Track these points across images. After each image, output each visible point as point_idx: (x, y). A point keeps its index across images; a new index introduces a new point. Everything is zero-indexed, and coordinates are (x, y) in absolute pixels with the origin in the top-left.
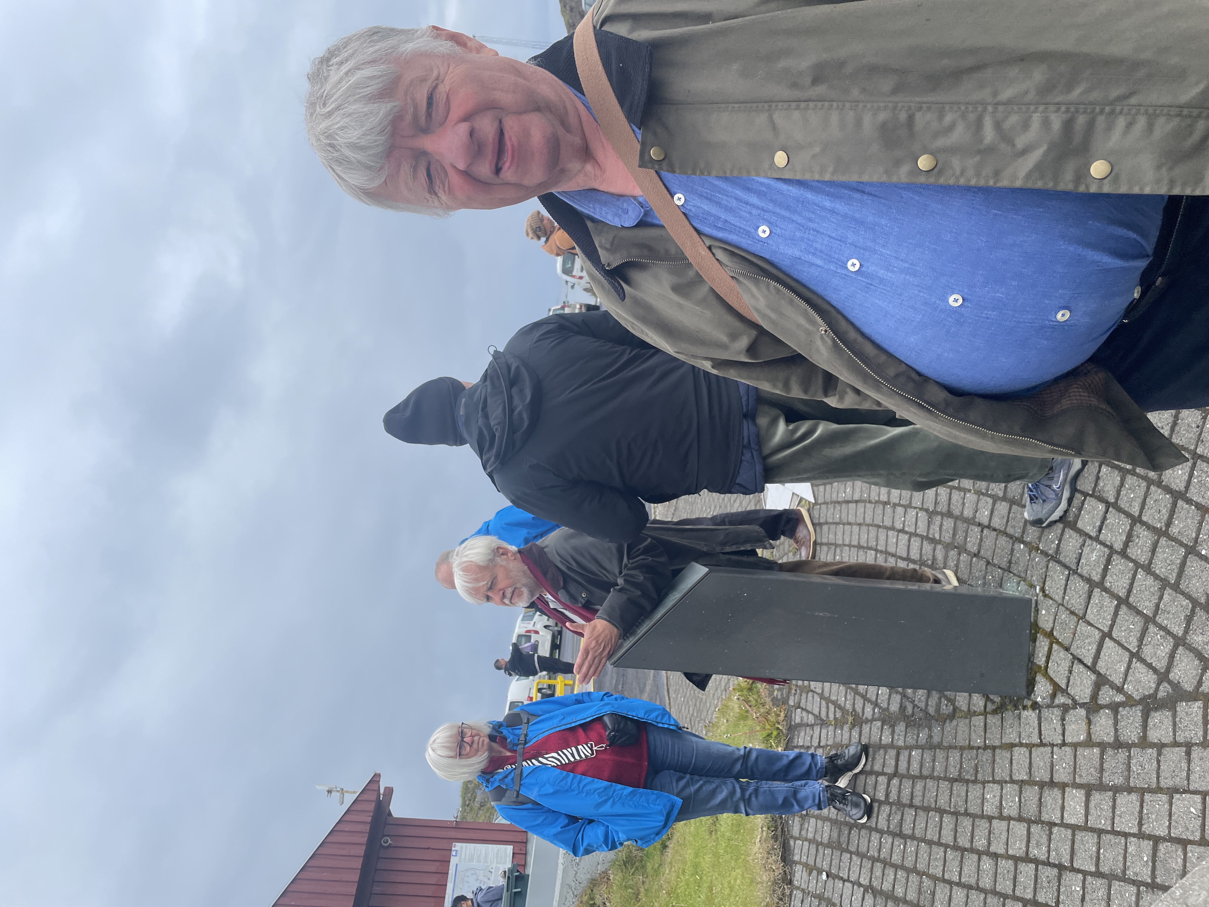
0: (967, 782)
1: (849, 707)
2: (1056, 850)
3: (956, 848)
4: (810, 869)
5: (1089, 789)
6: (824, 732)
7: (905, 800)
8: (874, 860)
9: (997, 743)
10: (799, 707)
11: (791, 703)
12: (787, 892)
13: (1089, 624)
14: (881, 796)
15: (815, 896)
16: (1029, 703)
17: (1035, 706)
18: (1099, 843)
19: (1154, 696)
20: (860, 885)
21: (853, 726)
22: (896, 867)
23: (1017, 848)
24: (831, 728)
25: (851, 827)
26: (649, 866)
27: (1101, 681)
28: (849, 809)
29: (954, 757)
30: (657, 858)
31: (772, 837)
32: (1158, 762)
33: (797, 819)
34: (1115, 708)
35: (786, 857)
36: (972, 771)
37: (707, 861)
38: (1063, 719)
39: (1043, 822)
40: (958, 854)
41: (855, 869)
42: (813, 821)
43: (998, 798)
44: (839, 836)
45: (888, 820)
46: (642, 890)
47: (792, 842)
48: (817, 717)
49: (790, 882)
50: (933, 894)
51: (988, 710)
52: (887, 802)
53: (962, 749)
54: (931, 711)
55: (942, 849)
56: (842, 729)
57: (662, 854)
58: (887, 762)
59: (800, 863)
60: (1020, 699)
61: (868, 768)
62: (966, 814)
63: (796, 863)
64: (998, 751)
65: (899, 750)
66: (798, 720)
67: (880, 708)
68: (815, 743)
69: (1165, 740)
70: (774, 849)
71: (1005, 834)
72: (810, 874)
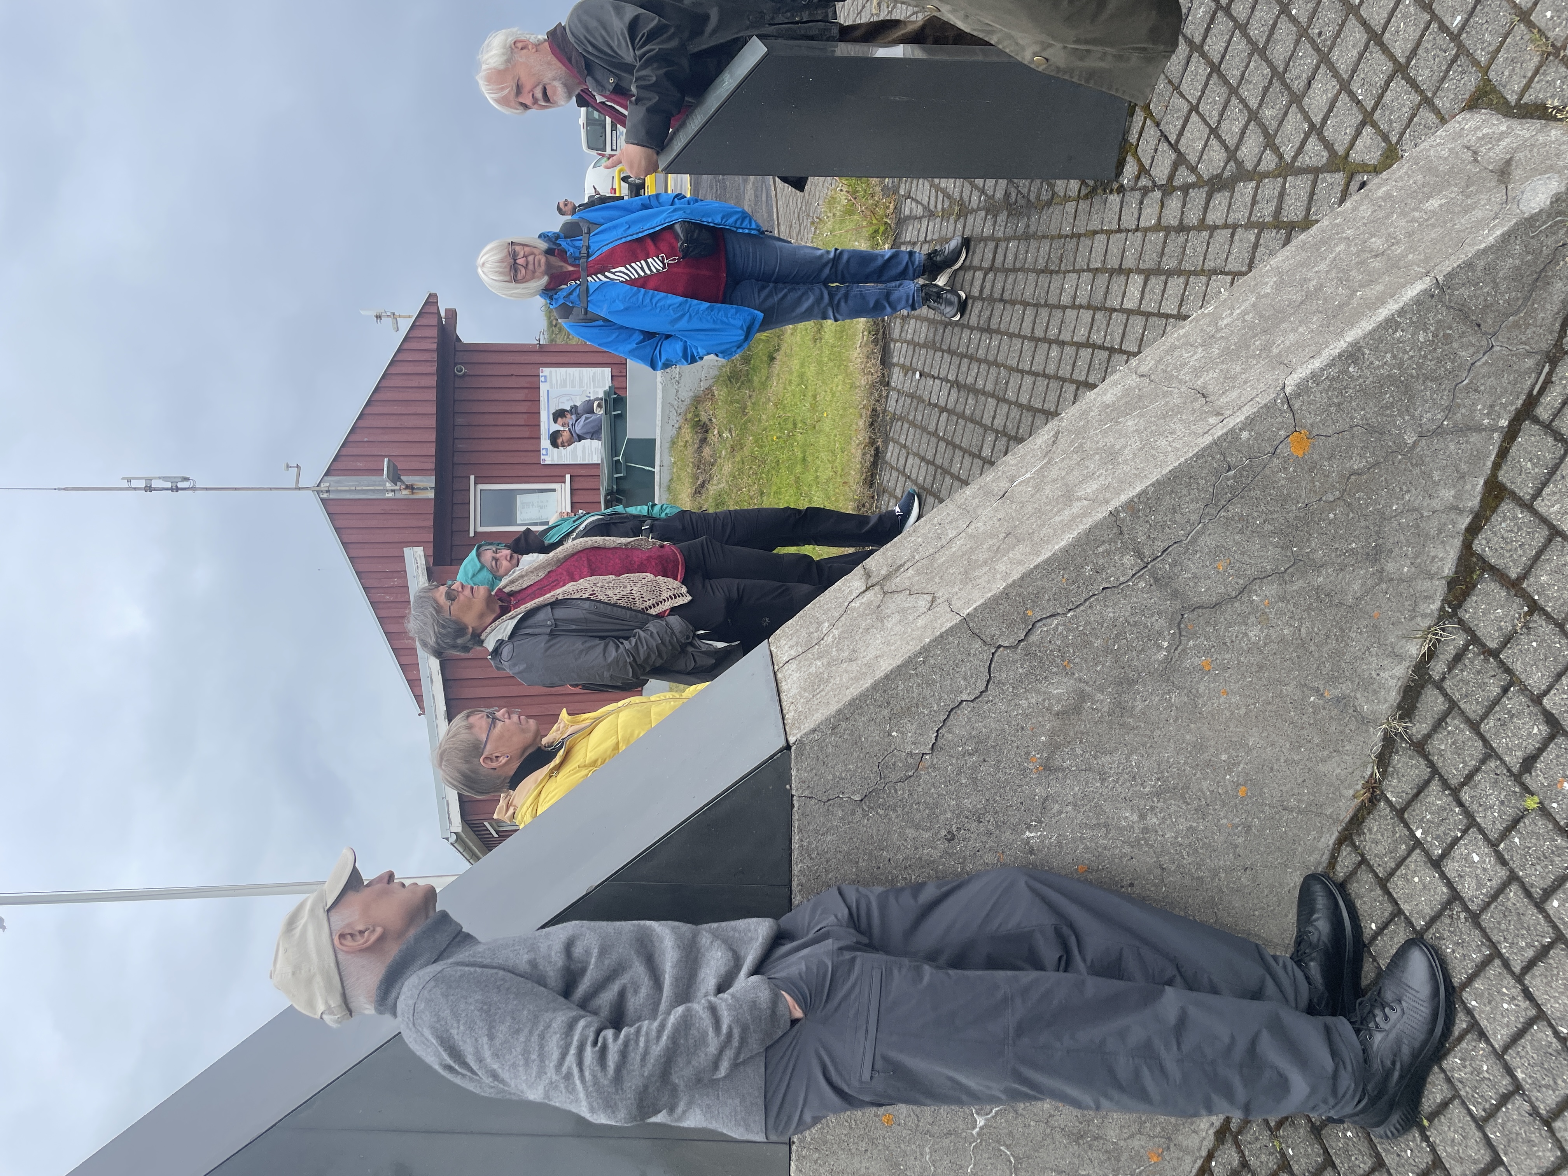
0: (1052, 272)
1: (956, 195)
2: (1111, 334)
3: (1032, 338)
4: (908, 370)
5: (1148, 274)
6: (931, 224)
7: (996, 295)
8: (963, 356)
9: (1082, 231)
10: (909, 197)
11: (902, 192)
12: (884, 393)
13: (1182, 95)
14: (975, 292)
15: (908, 395)
16: (1115, 186)
17: (1121, 189)
18: (1145, 325)
19: (1219, 176)
20: (948, 381)
21: (959, 217)
22: (980, 361)
23: (1081, 335)
24: (938, 220)
25: (946, 325)
26: (756, 379)
27: (1180, 160)
28: (943, 307)
29: (1045, 246)
30: (764, 372)
31: (873, 342)
32: (1208, 244)
33: (898, 321)
34: (1186, 189)
35: (885, 361)
36: (1057, 262)
37: (811, 370)
38: (1141, 203)
39: (1106, 309)
40: (1033, 344)
41: (945, 366)
42: (913, 321)
43: (1074, 288)
44: (934, 336)
45: (979, 316)
46: (749, 404)
47: (892, 346)
48: (926, 208)
49: (888, 384)
50: (1007, 383)
51: (1082, 195)
52: (980, 298)
53: (1053, 238)
54: (1032, 197)
55: (1021, 340)
56: (948, 222)
57: (769, 366)
58: (986, 256)
59: (897, 365)
60: (1110, 182)
61: (968, 263)
62: (1046, 305)
63: (894, 365)
64: (1082, 239)
65: (997, 241)
66: (907, 212)
67: (986, 195)
68: (922, 239)
69: (1218, 222)
70: (873, 353)
71: (1074, 322)
72: (906, 375)
